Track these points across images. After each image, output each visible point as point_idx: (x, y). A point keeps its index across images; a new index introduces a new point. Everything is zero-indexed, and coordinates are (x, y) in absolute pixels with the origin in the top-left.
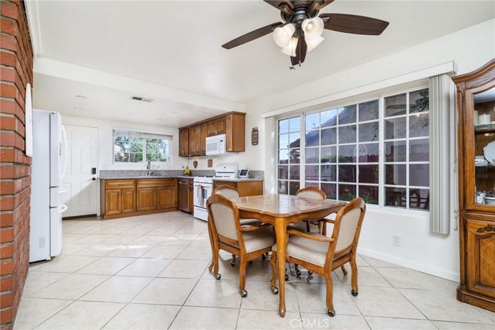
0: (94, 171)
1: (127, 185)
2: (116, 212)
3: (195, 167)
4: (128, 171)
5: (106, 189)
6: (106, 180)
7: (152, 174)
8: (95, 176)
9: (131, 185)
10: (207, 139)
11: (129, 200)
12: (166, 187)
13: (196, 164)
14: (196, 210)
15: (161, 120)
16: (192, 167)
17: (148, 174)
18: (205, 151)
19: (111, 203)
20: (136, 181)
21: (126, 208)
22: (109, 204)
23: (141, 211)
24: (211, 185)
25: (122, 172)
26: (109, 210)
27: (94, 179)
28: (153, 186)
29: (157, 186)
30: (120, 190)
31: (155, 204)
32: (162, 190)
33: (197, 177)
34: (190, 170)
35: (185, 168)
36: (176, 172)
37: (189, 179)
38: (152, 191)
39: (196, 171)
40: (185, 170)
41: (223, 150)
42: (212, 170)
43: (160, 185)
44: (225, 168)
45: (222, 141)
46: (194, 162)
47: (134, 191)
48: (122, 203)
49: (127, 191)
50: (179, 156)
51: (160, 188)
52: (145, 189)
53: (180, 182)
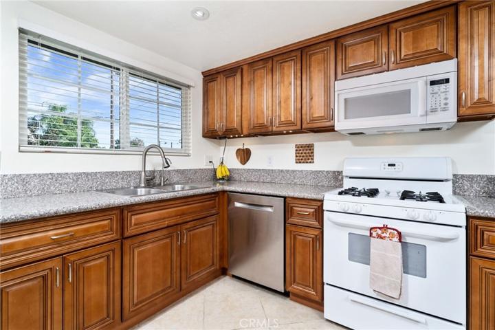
3: (244, 164)
4: (78, 176)
9: (101, 231)
12: (203, 221)
13: (245, 155)
16: (233, 163)
20: (121, 214)
28: (172, 221)
29: (181, 220)
30: (56, 264)
32: (194, 228)
34: (229, 170)
35: (216, 165)
36: (197, 174)
37: (285, 198)
38: (168, 240)
39: (248, 170)
40: (215, 170)
41: (444, 110)
42: (314, 170)
43: (189, 218)
44: (394, 165)
45: (447, 81)
46: (239, 150)
47: (113, 251)
48: (68, 312)
49: (87, 259)
50: (204, 136)
51: (188, 226)
52: (150, 236)
53: (238, 205)
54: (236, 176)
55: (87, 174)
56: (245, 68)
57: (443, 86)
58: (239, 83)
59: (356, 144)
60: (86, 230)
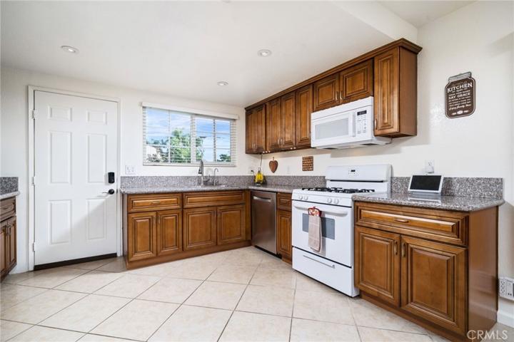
0: (111, 178)
1: (166, 203)
2: (149, 254)
3: (274, 172)
4: (168, 178)
5: (128, 213)
6: (129, 195)
7: (206, 183)
8: (113, 187)
9: (173, 203)
10: (314, 115)
11: (170, 231)
12: (231, 206)
13: (274, 166)
14: (296, 254)
15: (226, 84)
16: (267, 171)
17: (199, 184)
18: (309, 140)
19: (139, 239)
20: (182, 196)
21: (164, 247)
22: (135, 242)
23: (191, 250)
24: (349, 211)
25: (159, 178)
26: (136, 252)
27: (111, 192)
28: (211, 204)
29: (217, 204)
30: (153, 214)
31: (214, 236)
32: (225, 210)
33: (300, 191)
34: (264, 176)
35: (256, 173)
36: (241, 180)
37: (277, 193)
38: (209, 214)
39: (276, 177)
40: (255, 177)
41: (365, 132)
42: (313, 175)
43: (222, 203)
44: (354, 171)
45: (365, 112)
46: (271, 162)
47: (178, 214)
48: (159, 237)
49: (167, 215)
50: (247, 153)
51: (222, 208)
52: (197, 210)
53: (255, 198)
54: (268, 181)
55: (172, 177)
56: (268, 104)
57: (363, 115)
58: (264, 115)
59: (332, 156)
60: (166, 201)
